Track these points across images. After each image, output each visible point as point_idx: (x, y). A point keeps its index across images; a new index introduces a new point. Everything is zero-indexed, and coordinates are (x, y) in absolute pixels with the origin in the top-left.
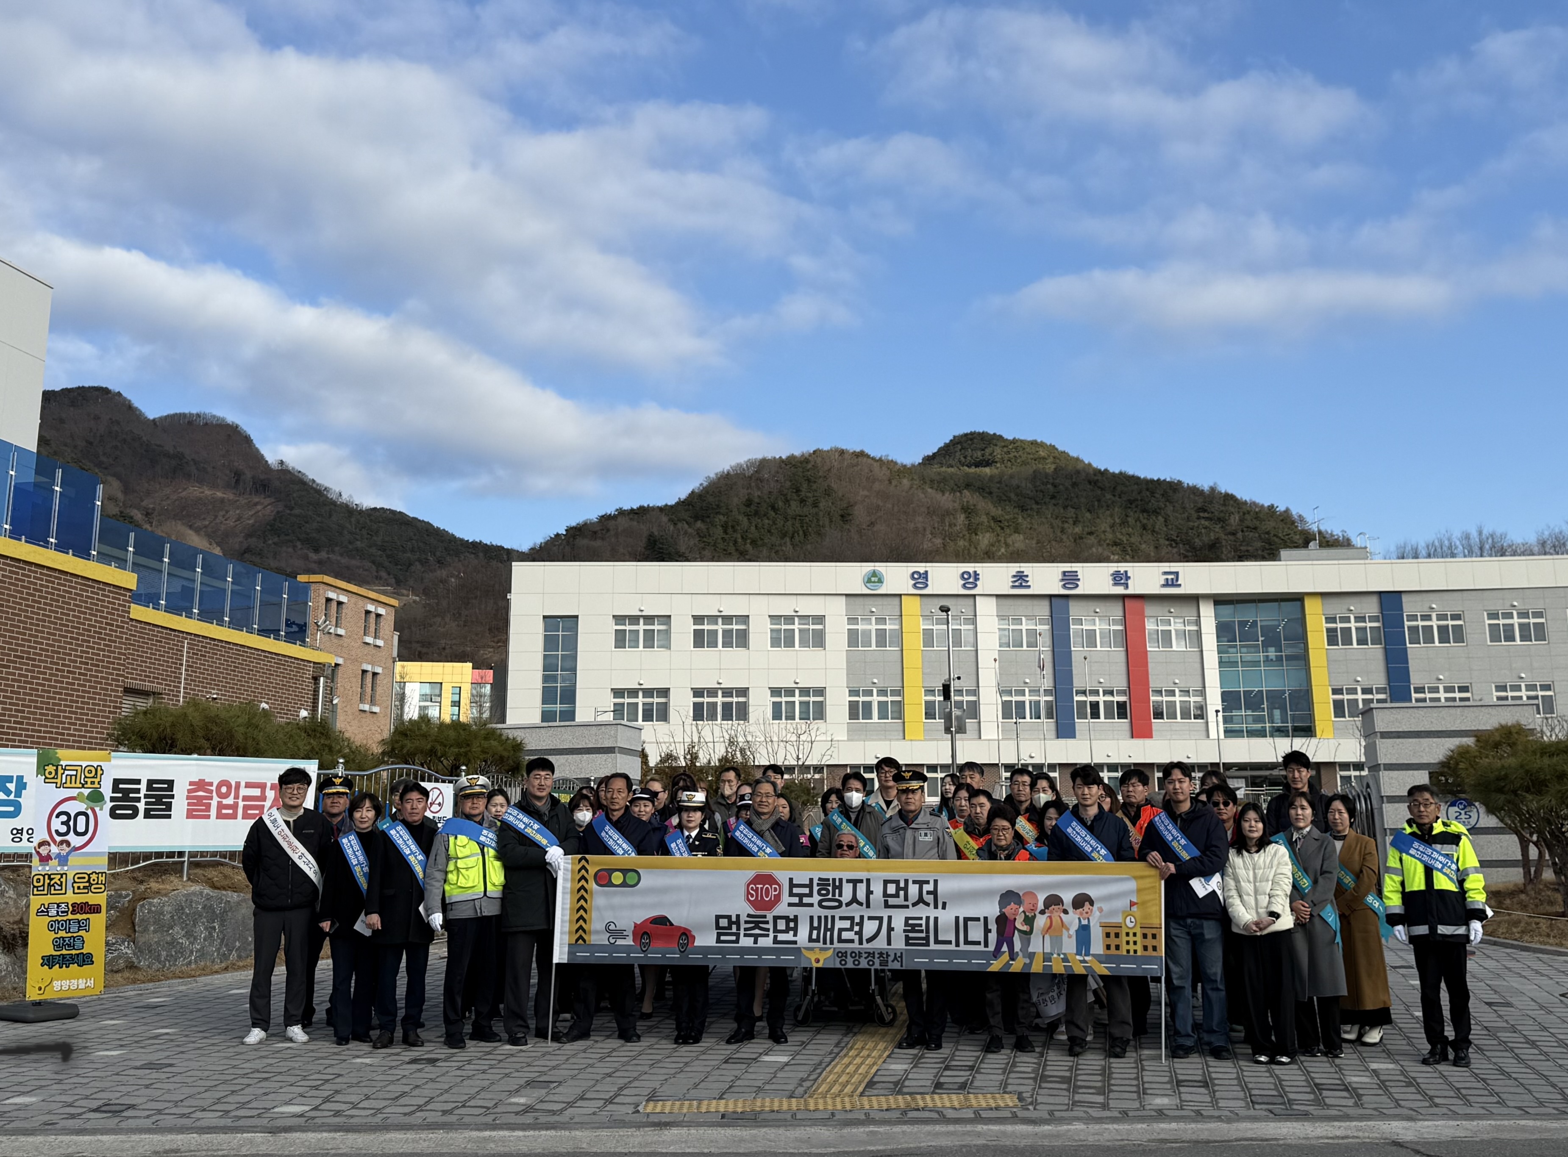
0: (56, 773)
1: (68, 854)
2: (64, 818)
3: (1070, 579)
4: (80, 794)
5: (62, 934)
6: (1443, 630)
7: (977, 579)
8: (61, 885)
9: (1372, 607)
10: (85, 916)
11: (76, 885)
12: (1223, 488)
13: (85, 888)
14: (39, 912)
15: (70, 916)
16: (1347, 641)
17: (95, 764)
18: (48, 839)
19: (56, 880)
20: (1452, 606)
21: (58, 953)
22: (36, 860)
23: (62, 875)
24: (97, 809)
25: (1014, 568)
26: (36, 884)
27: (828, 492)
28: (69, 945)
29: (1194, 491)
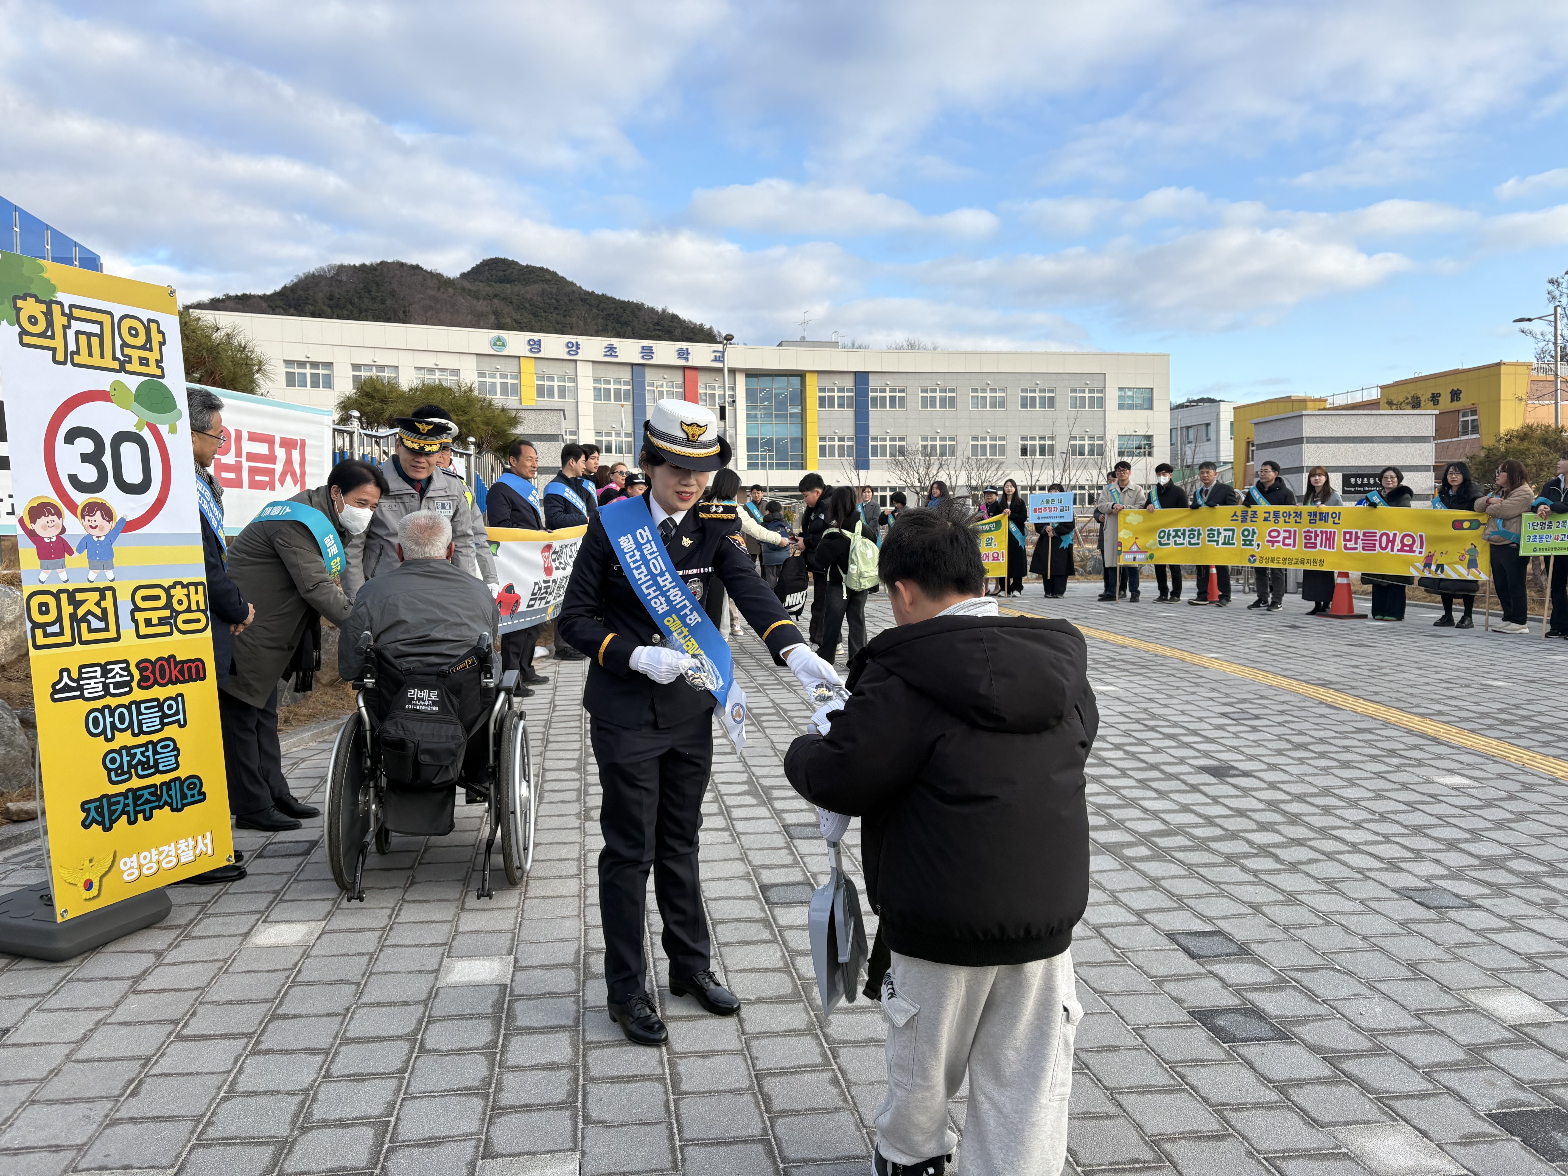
0: (50, 323)
1: (112, 536)
2: (86, 445)
3: (647, 352)
4: (116, 385)
5: (124, 739)
6: (893, 399)
7: (578, 348)
8: (104, 618)
9: (849, 382)
10: (171, 690)
11: (140, 616)
12: (671, 310)
13: (162, 621)
14: (58, 693)
15: (138, 694)
16: (832, 405)
17: (145, 315)
18: (55, 499)
19: (90, 606)
20: (899, 383)
21: (122, 788)
22: (28, 553)
23: (102, 592)
24: (163, 429)
25: (605, 341)
26: (39, 618)
27: (393, 294)
28: (145, 765)
29: (652, 310)
